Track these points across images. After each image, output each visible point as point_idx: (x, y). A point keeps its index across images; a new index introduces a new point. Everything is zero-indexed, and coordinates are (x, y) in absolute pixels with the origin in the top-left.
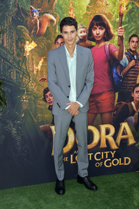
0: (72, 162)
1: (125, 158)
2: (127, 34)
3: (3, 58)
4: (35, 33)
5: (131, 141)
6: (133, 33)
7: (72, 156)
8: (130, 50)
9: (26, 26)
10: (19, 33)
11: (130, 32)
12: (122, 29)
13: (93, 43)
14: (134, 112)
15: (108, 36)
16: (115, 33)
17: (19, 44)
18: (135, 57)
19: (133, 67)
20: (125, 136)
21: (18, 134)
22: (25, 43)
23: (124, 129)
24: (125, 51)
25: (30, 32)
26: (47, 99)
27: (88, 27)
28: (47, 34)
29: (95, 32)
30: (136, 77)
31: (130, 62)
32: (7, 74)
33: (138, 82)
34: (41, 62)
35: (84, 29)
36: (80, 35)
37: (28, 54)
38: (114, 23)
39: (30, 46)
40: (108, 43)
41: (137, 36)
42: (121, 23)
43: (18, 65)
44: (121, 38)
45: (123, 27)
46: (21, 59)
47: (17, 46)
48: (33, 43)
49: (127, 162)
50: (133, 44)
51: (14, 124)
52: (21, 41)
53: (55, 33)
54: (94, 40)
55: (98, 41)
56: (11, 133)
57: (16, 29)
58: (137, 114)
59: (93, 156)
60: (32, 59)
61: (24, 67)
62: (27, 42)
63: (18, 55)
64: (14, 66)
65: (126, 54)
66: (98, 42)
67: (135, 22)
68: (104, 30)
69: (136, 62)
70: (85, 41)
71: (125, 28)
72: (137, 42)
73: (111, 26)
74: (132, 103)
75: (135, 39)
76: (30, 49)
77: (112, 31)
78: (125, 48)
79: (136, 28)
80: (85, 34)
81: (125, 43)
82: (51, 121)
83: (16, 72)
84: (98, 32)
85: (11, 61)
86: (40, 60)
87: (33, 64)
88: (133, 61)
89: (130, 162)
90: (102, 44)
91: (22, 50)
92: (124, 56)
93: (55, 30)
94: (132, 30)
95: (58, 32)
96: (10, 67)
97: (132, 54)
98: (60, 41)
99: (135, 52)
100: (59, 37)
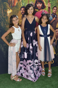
2: (52, 6)
4: (12, 6)
6: (54, 5)
8: (53, 13)
9: (8, 3)
10: (5, 5)
11: (53, 5)
12: (49, 4)
13: (37, 10)
15: (43, 7)
17: (5, 11)
18: (55, 16)
19: (54, 21)
21: (4, 50)
22: (7, 10)
24: (51, 13)
25: (9, 5)
27: (35, 3)
28: (17, 6)
29: (38, 5)
30: (56, 25)
31: (53, 18)
33: (57, 27)
37: (8, 15)
38: (46, 1)
39: (9, 11)
40: (43, 10)
44: (49, 8)
45: (50, 3)
46: (5, 17)
47: (4, 11)
48: (11, 10)
49: (52, 62)
50: (54, 10)
51: (3, 46)
52: (5, 9)
53: (20, 5)
54: (37, 9)
57: (3, 4)
58: (56, 41)
61: (7, 21)
62: (8, 10)
63: (4, 15)
64: (3, 20)
65: (51, 15)
66: (39, 10)
67: (55, 1)
68: (42, 4)
69: (56, 18)
71: (51, 3)
72: (56, 9)
73: (45, 2)
76: (9, 13)
77: (45, 5)
78: (51, 12)
79: (56, 3)
81: (51, 10)
83: (4, 23)
84: (39, 5)
85: (1, 18)
88: (55, 18)
89: (53, 62)
90: (41, 10)
91: (6, 13)
93: (20, 4)
94: (54, 4)
95: (22, 5)
96: (1, 21)
97: (54, 15)
98: (22, 9)
99: (55, 14)
100: (22, 7)
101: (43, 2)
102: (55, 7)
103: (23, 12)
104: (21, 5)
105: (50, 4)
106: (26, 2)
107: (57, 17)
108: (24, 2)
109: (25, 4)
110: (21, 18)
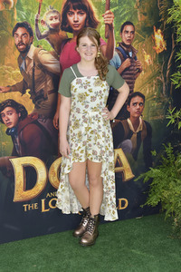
0: (43, 210)
1: (120, 200)
2: (118, 21)
5: (129, 175)
6: (127, 19)
7: (43, 201)
8: (123, 44)
11: (122, 19)
12: (110, 13)
13: (70, 35)
14: (131, 133)
15: (90, 24)
16: (102, 19)
18: (131, 54)
19: (127, 69)
20: (118, 169)
23: (118, 157)
24: (116, 45)
26: (4, 119)
27: (61, 11)
29: (71, 19)
30: (133, 83)
31: (123, 61)
33: (135, 90)
35: (55, 15)
36: (50, 22)
38: (98, 5)
41: (132, 24)
42: (109, 6)
44: (110, 27)
45: (112, 10)
49: (123, 205)
50: (126, 35)
53: (13, 20)
54: (70, 30)
55: (76, 31)
58: (135, 136)
65: (117, 49)
67: (129, 3)
68: (85, 16)
69: (131, 62)
70: (57, 31)
71: (115, 12)
72: (133, 32)
73: (94, 9)
74: (129, 121)
75: (129, 28)
77: (96, 16)
78: (115, 42)
79: (130, 13)
80: (57, 21)
81: (116, 34)
82: (11, 152)
84: (77, 18)
88: (128, 60)
89: (126, 205)
92: (115, 53)
93: (13, 15)
94: (125, 15)
95: (17, 20)
97: (126, 51)
98: (20, 31)
99: (129, 47)
100: (19, 25)
101: (90, 7)
102: (128, 23)
103: (21, 43)
104: (16, 17)
105: (112, 15)
106: (30, 8)
107: (135, 58)
108: (24, 8)
109: (28, 14)
110: (16, 62)
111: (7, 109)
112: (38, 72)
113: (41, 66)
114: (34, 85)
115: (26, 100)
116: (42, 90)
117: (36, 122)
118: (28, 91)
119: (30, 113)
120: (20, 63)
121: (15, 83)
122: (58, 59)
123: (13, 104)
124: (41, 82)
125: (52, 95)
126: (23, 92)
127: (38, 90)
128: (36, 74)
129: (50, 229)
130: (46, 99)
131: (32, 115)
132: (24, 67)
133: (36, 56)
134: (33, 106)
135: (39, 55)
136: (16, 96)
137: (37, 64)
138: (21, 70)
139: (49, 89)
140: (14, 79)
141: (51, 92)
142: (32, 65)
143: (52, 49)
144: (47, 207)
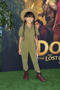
0: (46, 60)
3: (13, 3)
7: (46, 57)
32: (15, 11)
34: (33, 5)
37: (26, 1)
43: (21, 6)
46: (22, 3)
56: (15, 43)
59: (58, 58)
60: (28, 4)
61: (23, 8)
63: (21, 1)
64: (19, 7)
83: (20, 10)
85: (17, 4)
86: (32, 4)
87: (28, 7)
96: (16, 8)
110: (41, 5)
111: (36, 23)
112: (49, 10)
113: (50, 7)
114: (47, 14)
115: (43, 20)
116: (49, 17)
117: (46, 28)
118: (44, 16)
119: (44, 25)
120: (42, 6)
121: (40, 13)
122: (57, 5)
123: (39, 21)
124: (49, 14)
125: (53, 18)
126: (43, 17)
127: (48, 16)
128: (48, 10)
129: (48, 67)
130: (51, 20)
131: (45, 25)
132: (44, 8)
133: (48, 3)
134: (46, 22)
135: (50, 3)
136: (40, 18)
137: (49, 6)
138: (43, 8)
139: (52, 16)
140: (40, 12)
141: (53, 17)
142: (47, 7)
143: (55, 1)
144: (48, 59)
